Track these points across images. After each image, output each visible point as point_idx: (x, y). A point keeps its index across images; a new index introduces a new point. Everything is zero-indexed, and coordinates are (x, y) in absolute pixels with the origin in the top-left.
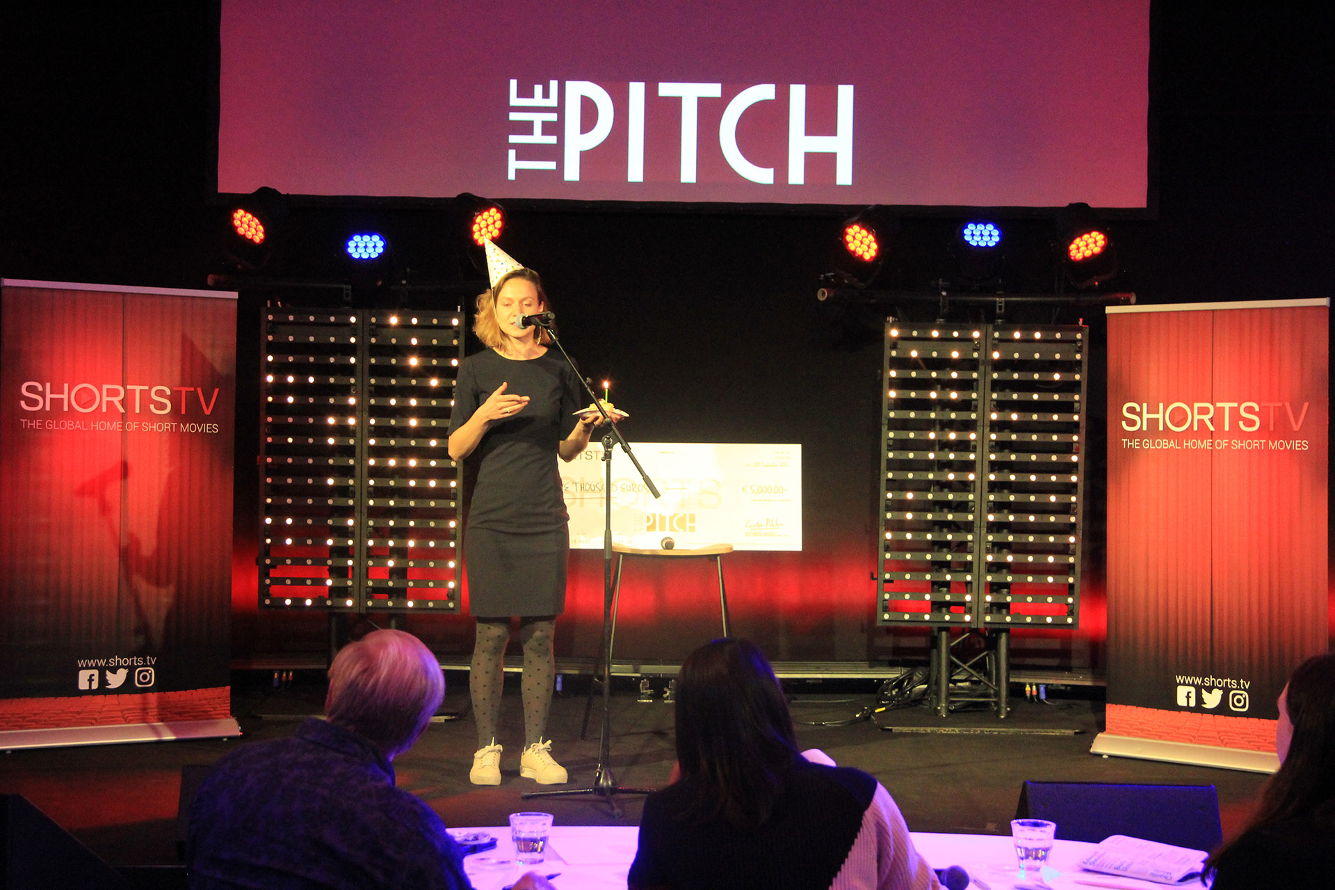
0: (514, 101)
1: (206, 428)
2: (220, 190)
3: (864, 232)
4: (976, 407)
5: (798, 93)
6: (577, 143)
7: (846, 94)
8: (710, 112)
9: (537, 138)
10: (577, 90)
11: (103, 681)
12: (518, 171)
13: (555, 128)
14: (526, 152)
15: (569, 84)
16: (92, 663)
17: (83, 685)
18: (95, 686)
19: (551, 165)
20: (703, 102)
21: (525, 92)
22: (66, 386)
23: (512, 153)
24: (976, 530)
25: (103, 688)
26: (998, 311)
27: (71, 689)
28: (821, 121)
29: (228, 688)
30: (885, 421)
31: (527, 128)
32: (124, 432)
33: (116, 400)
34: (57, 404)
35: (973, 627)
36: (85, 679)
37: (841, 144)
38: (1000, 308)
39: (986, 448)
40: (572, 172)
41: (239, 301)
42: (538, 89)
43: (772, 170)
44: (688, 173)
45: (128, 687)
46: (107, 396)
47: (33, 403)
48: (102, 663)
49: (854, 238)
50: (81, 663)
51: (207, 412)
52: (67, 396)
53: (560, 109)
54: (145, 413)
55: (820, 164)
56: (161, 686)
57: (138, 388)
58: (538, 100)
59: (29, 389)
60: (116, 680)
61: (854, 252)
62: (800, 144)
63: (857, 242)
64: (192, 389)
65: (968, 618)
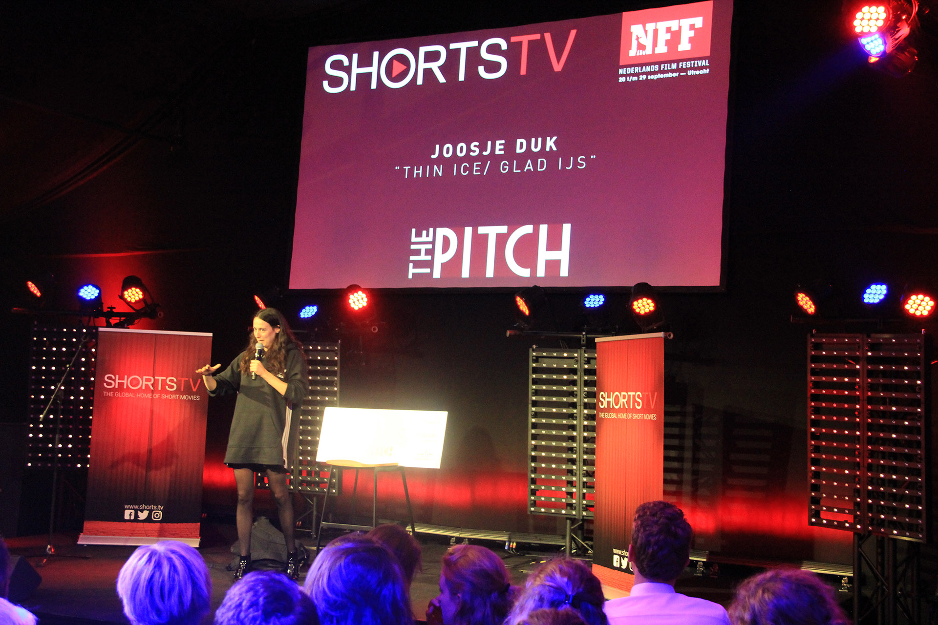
0: (414, 239)
1: (194, 397)
5: (544, 229)
6: (441, 258)
7: (567, 228)
8: (502, 240)
9: (423, 257)
10: (442, 232)
11: (136, 516)
12: (413, 274)
13: (430, 252)
14: (417, 264)
15: (439, 230)
16: (131, 507)
17: (127, 517)
18: (132, 518)
19: (428, 270)
20: (499, 236)
21: (419, 235)
22: (126, 377)
23: (411, 265)
25: (136, 519)
27: (121, 519)
29: (199, 524)
31: (417, 252)
32: (152, 399)
33: (150, 384)
34: (121, 385)
36: (128, 514)
37: (563, 255)
40: (437, 274)
42: (424, 232)
43: (529, 269)
44: (490, 273)
45: (149, 520)
46: (144, 382)
47: (110, 384)
48: (137, 507)
50: (126, 507)
51: (194, 390)
52: (126, 382)
53: (433, 243)
54: (164, 390)
56: (164, 521)
57: (160, 378)
58: (424, 238)
59: (108, 378)
60: (143, 516)
62: (544, 255)
64: (187, 379)
65: (574, 513)
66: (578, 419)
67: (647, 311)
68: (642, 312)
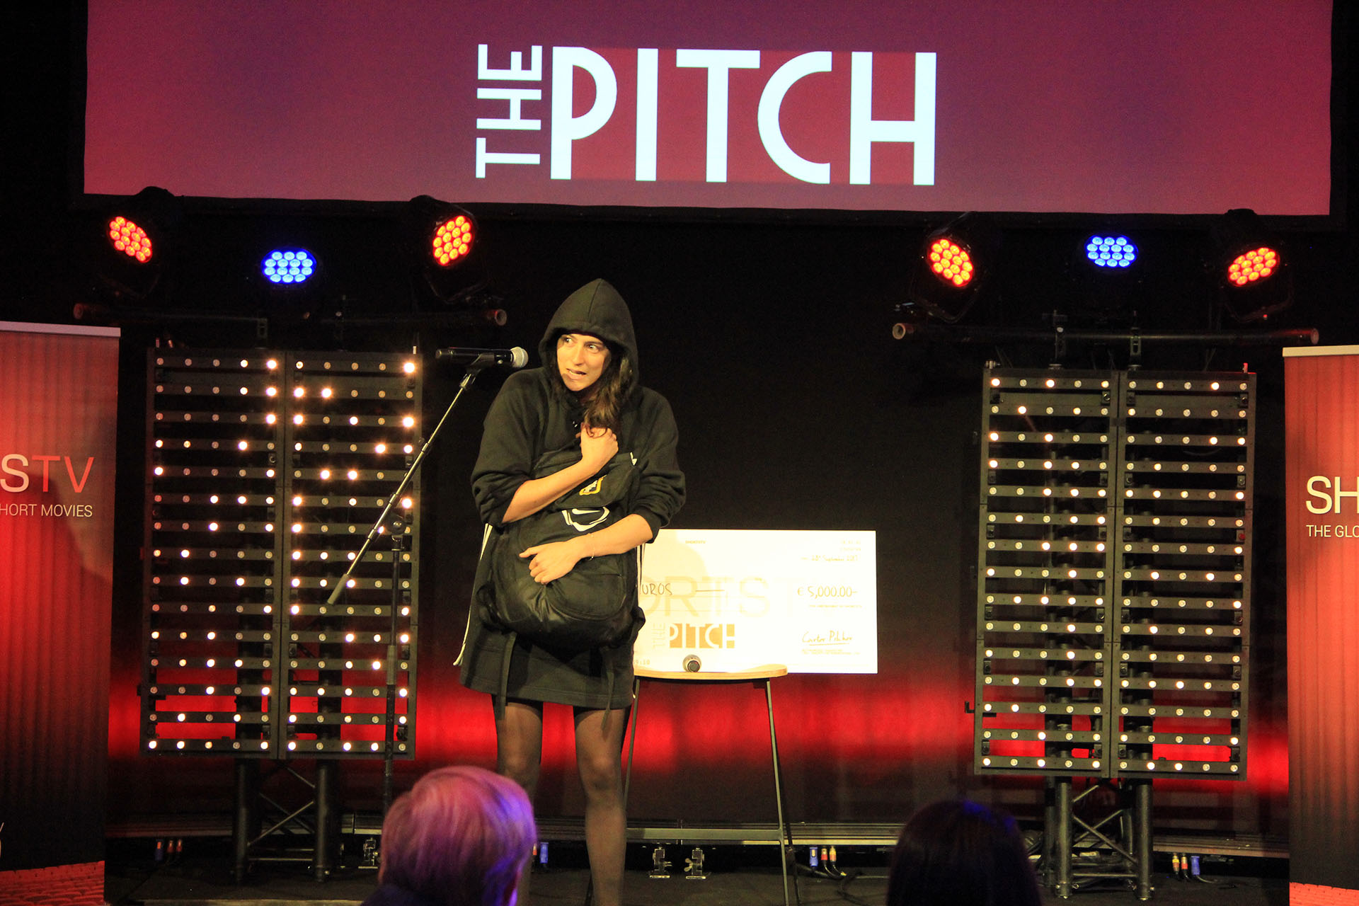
2: (88, 190)
3: (955, 249)
4: (1106, 481)
6: (568, 129)
12: (489, 167)
13: (539, 110)
24: (1107, 646)
26: (1132, 353)
30: (984, 500)
35: (1103, 776)
37: (920, 132)
38: (1136, 349)
39: (1120, 536)
41: (122, 340)
43: (827, 165)
49: (941, 255)
55: (892, 158)
56: (9, 862)
61: (941, 274)
62: (867, 130)
63: (946, 262)
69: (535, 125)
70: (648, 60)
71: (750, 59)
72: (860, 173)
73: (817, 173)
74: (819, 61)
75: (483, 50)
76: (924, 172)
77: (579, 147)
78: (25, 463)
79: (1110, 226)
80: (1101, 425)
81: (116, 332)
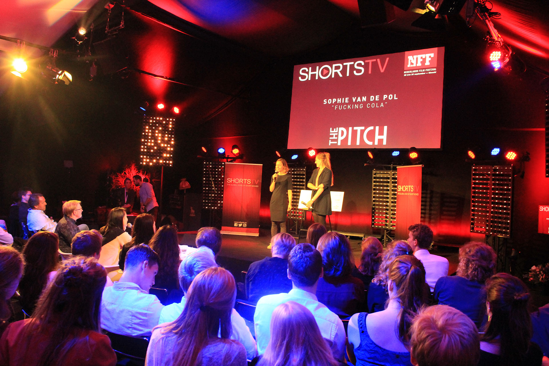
0: (331, 131)
1: (256, 186)
2: (288, 148)
4: (389, 186)
5: (377, 128)
6: (340, 138)
7: (386, 128)
8: (362, 132)
9: (334, 138)
10: (341, 129)
11: (238, 225)
12: (331, 144)
13: (337, 136)
14: (332, 140)
15: (340, 128)
16: (236, 222)
17: (235, 225)
18: (237, 226)
19: (336, 142)
20: (361, 130)
21: (333, 130)
22: (234, 179)
23: (330, 141)
25: (238, 227)
27: (233, 226)
28: (381, 133)
29: (258, 229)
31: (332, 136)
32: (243, 187)
33: (242, 181)
34: (233, 182)
36: (236, 225)
37: (384, 137)
40: (339, 144)
41: (263, 166)
42: (335, 129)
43: (372, 142)
44: (358, 143)
45: (242, 227)
46: (240, 181)
47: (229, 181)
48: (238, 222)
50: (235, 222)
51: (257, 184)
52: (234, 181)
53: (338, 133)
54: (246, 184)
55: (381, 141)
56: (247, 227)
57: (245, 180)
58: (335, 131)
59: (229, 179)
60: (240, 225)
62: (377, 137)
64: (254, 180)
65: (387, 227)
66: (390, 195)
67: (415, 157)
68: (413, 158)
69: (336, 138)
70: (350, 129)
71: (363, 128)
72: (376, 143)
73: (370, 143)
74: (372, 128)
75: (331, 129)
76: (385, 143)
77: (342, 141)
78: (250, 180)
79: (396, 150)
80: (388, 178)
81: (262, 165)
